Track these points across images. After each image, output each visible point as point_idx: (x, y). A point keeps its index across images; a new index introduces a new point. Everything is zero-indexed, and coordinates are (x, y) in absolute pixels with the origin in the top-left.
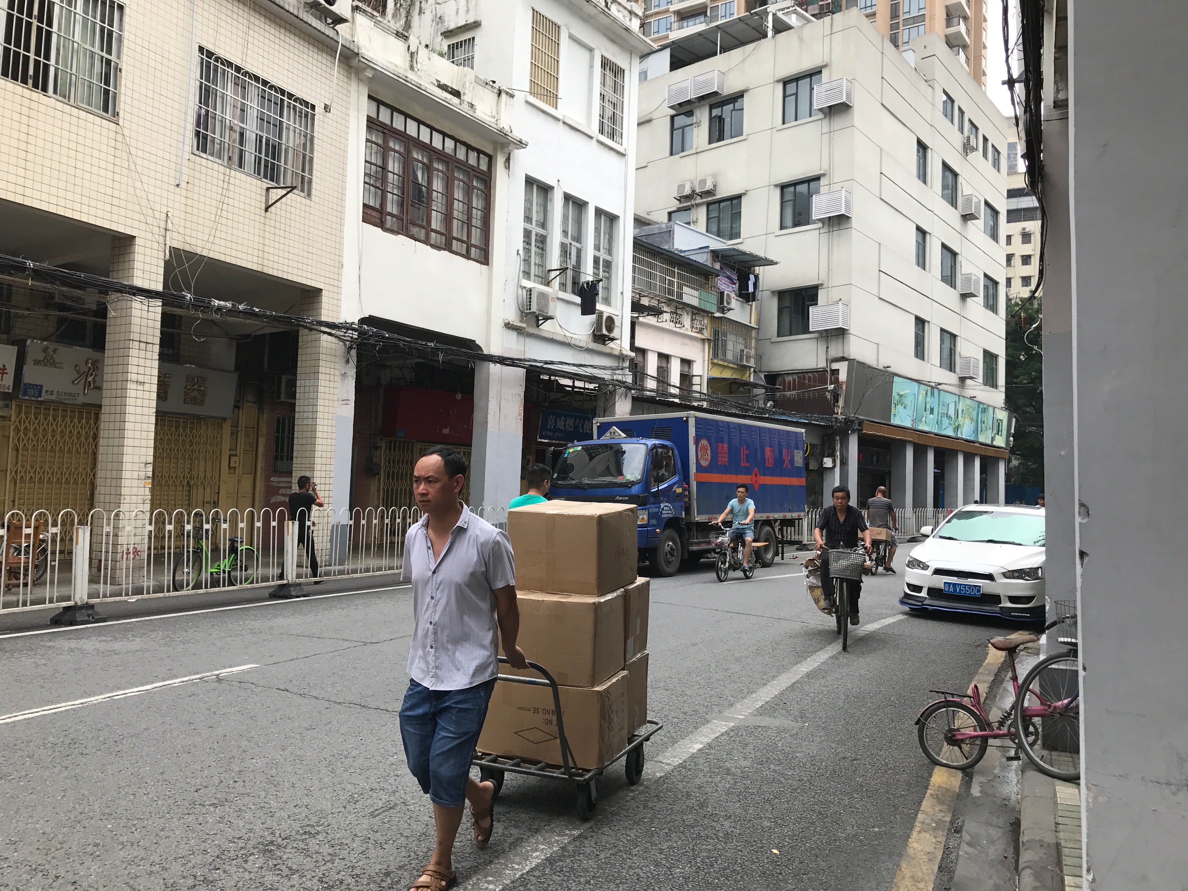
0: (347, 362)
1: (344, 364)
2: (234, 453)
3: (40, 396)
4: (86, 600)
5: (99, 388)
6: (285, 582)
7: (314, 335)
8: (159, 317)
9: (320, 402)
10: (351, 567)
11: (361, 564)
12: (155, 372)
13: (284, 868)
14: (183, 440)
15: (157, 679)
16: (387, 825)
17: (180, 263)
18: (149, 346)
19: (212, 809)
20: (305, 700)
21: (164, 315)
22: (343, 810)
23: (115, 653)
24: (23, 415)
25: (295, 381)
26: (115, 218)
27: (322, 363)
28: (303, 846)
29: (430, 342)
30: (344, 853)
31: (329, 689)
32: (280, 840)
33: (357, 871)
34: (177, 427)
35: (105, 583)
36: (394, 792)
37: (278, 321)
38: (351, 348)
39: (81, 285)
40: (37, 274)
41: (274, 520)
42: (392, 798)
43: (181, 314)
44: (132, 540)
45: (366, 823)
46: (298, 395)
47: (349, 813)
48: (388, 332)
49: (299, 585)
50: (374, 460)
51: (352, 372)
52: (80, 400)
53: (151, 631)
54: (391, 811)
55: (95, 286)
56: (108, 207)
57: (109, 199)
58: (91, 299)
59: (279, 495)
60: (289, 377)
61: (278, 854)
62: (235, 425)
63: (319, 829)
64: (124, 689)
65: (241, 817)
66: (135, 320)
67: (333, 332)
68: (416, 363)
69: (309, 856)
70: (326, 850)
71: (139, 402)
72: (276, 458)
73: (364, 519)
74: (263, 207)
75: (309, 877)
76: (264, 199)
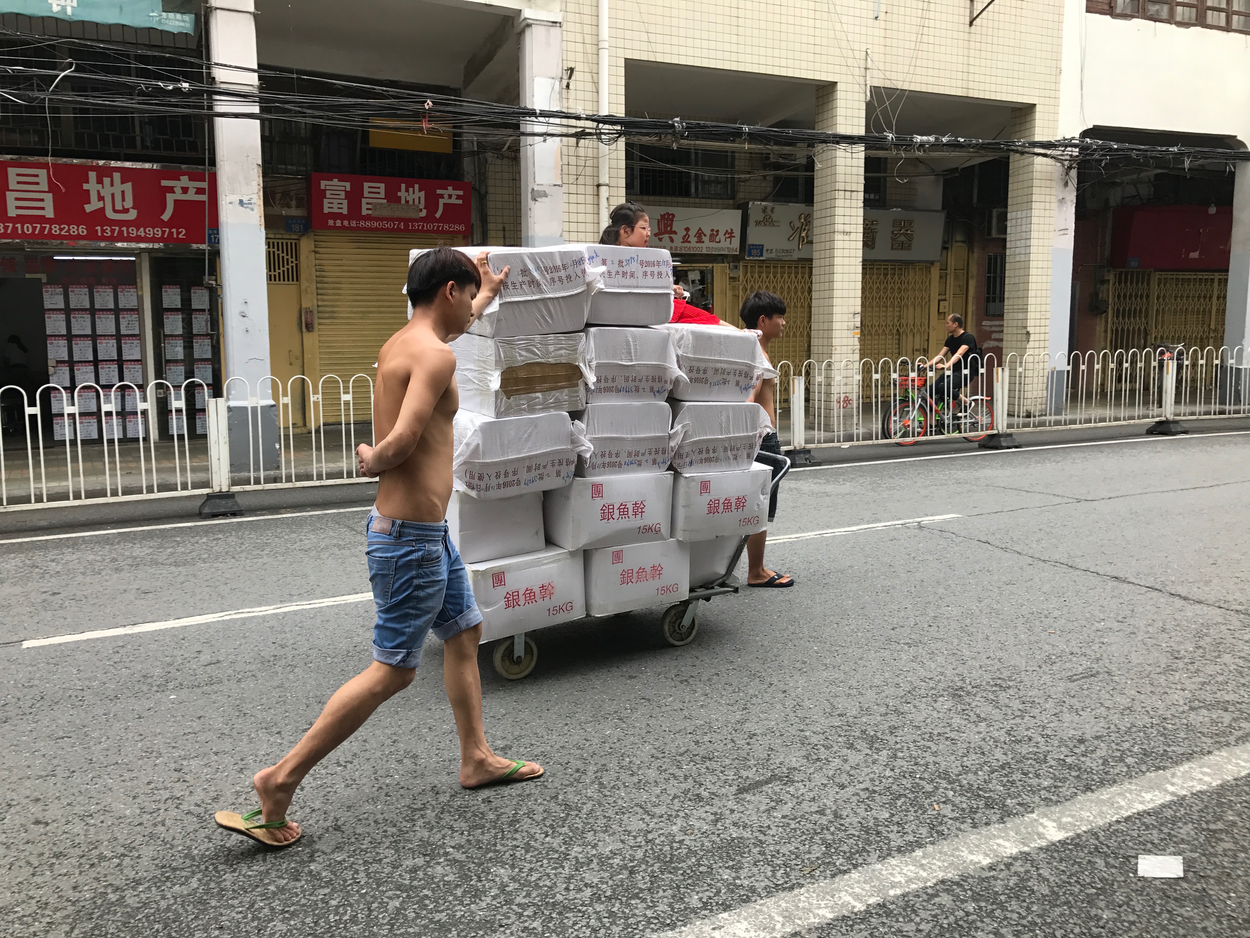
0: (1066, 184)
1: (1062, 188)
2: (943, 297)
3: (762, 255)
4: (803, 445)
5: (811, 242)
6: (995, 432)
7: (1027, 159)
8: (862, 163)
9: (1034, 234)
10: (1069, 417)
11: (1081, 413)
12: (861, 220)
13: (971, 714)
14: (892, 288)
15: (861, 521)
16: (1086, 692)
17: (881, 102)
18: (854, 194)
19: (906, 647)
20: (1007, 555)
21: (867, 159)
22: (1038, 669)
23: (828, 495)
24: (749, 275)
25: (1006, 214)
26: (817, 66)
27: (1035, 190)
28: (992, 697)
29: (1173, 146)
30: (1035, 712)
31: (1034, 546)
32: (969, 687)
33: (1049, 732)
34: (886, 275)
35: (819, 430)
36: (1098, 660)
37: (984, 148)
38: (1070, 168)
39: (791, 142)
40: (752, 137)
41: (982, 367)
42: (1095, 666)
43: (885, 156)
44: (843, 389)
45: (1061, 686)
46: (1009, 230)
47: (1044, 673)
48: (1117, 141)
49: (1010, 435)
50: (1100, 295)
51: (1071, 196)
52: (796, 256)
53: (860, 476)
54: (1092, 679)
55: (803, 140)
56: (811, 57)
57: (811, 48)
58: (800, 154)
59: (991, 340)
60: (1000, 210)
61: (967, 700)
62: (944, 267)
63: (1011, 684)
64: (833, 528)
65: (934, 659)
66: (840, 170)
67: (1049, 152)
68: (1157, 175)
69: (998, 707)
70: (1016, 705)
71: (846, 253)
72: (988, 300)
73: (1083, 364)
74: (968, 21)
75: (996, 727)
76: (968, 11)
